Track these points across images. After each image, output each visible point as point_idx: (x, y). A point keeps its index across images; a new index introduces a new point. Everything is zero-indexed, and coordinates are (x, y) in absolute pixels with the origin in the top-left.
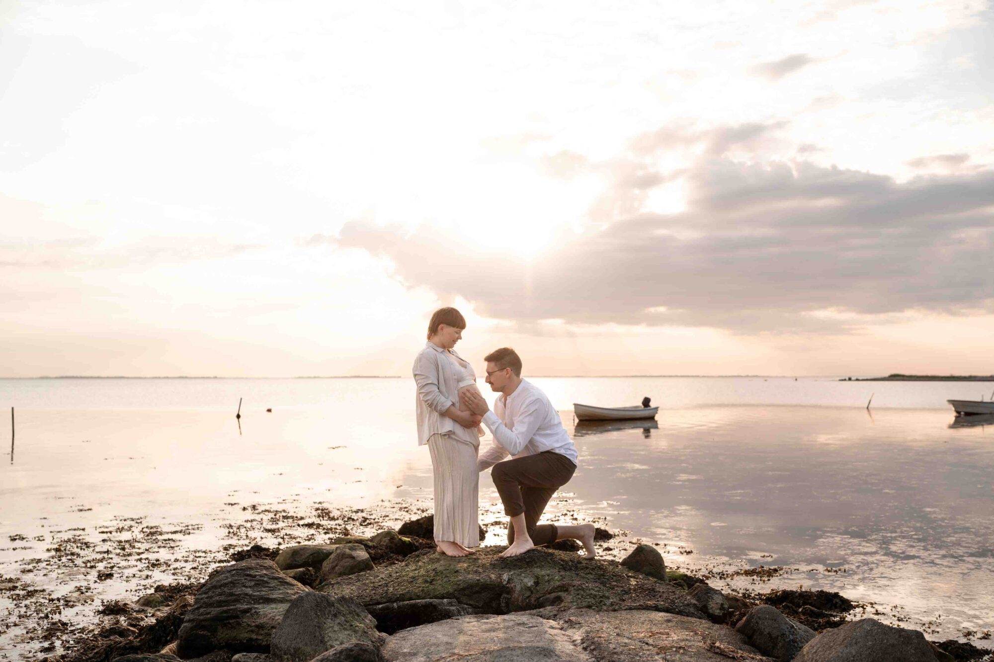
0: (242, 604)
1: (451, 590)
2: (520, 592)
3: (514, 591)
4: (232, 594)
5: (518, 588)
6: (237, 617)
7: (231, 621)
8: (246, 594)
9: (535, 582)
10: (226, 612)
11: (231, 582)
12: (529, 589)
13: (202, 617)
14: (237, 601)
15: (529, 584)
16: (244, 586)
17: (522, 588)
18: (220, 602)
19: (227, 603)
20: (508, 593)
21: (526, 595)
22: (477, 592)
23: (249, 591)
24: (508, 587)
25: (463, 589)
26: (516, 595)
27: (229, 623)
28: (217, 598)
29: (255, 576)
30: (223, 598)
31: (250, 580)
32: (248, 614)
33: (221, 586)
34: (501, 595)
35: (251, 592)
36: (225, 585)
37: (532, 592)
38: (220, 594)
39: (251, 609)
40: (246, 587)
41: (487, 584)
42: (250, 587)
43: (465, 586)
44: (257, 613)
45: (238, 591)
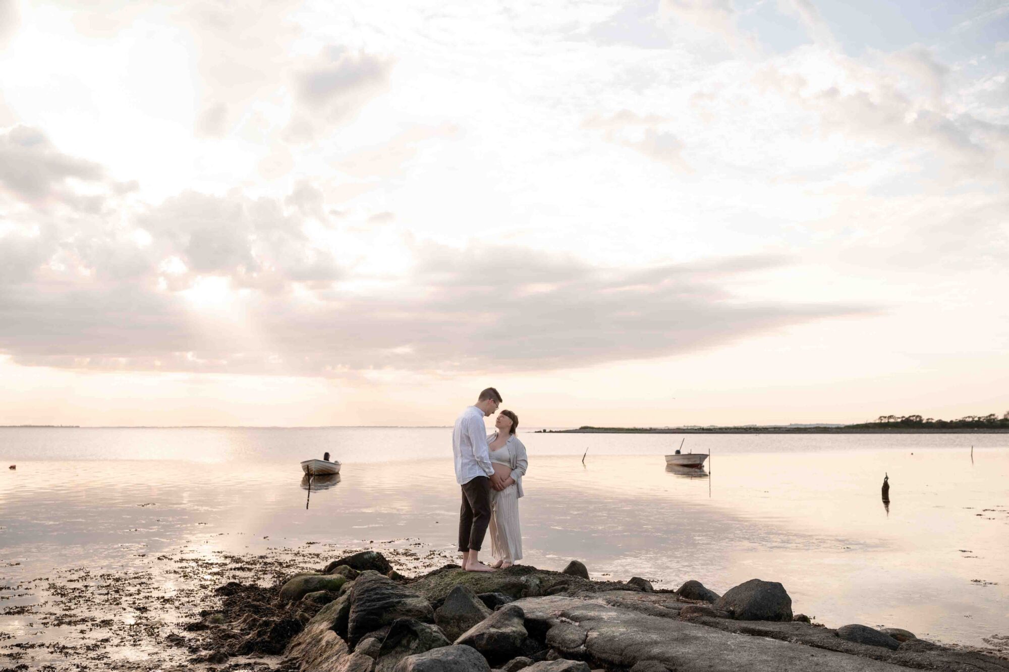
0: (393, 599)
1: (497, 588)
3: (530, 587)
4: (383, 594)
6: (394, 606)
7: (391, 609)
8: (392, 593)
9: (540, 582)
10: (387, 603)
12: (538, 585)
13: (368, 609)
14: (389, 597)
15: (537, 582)
16: (387, 589)
17: (533, 584)
18: (378, 598)
19: (384, 599)
20: (526, 589)
21: (537, 588)
22: (510, 589)
23: (391, 591)
33: (372, 590)
34: (521, 590)
36: (375, 589)
37: (540, 587)
38: (377, 594)
39: (400, 601)
40: (388, 589)
42: (390, 589)
44: (405, 603)
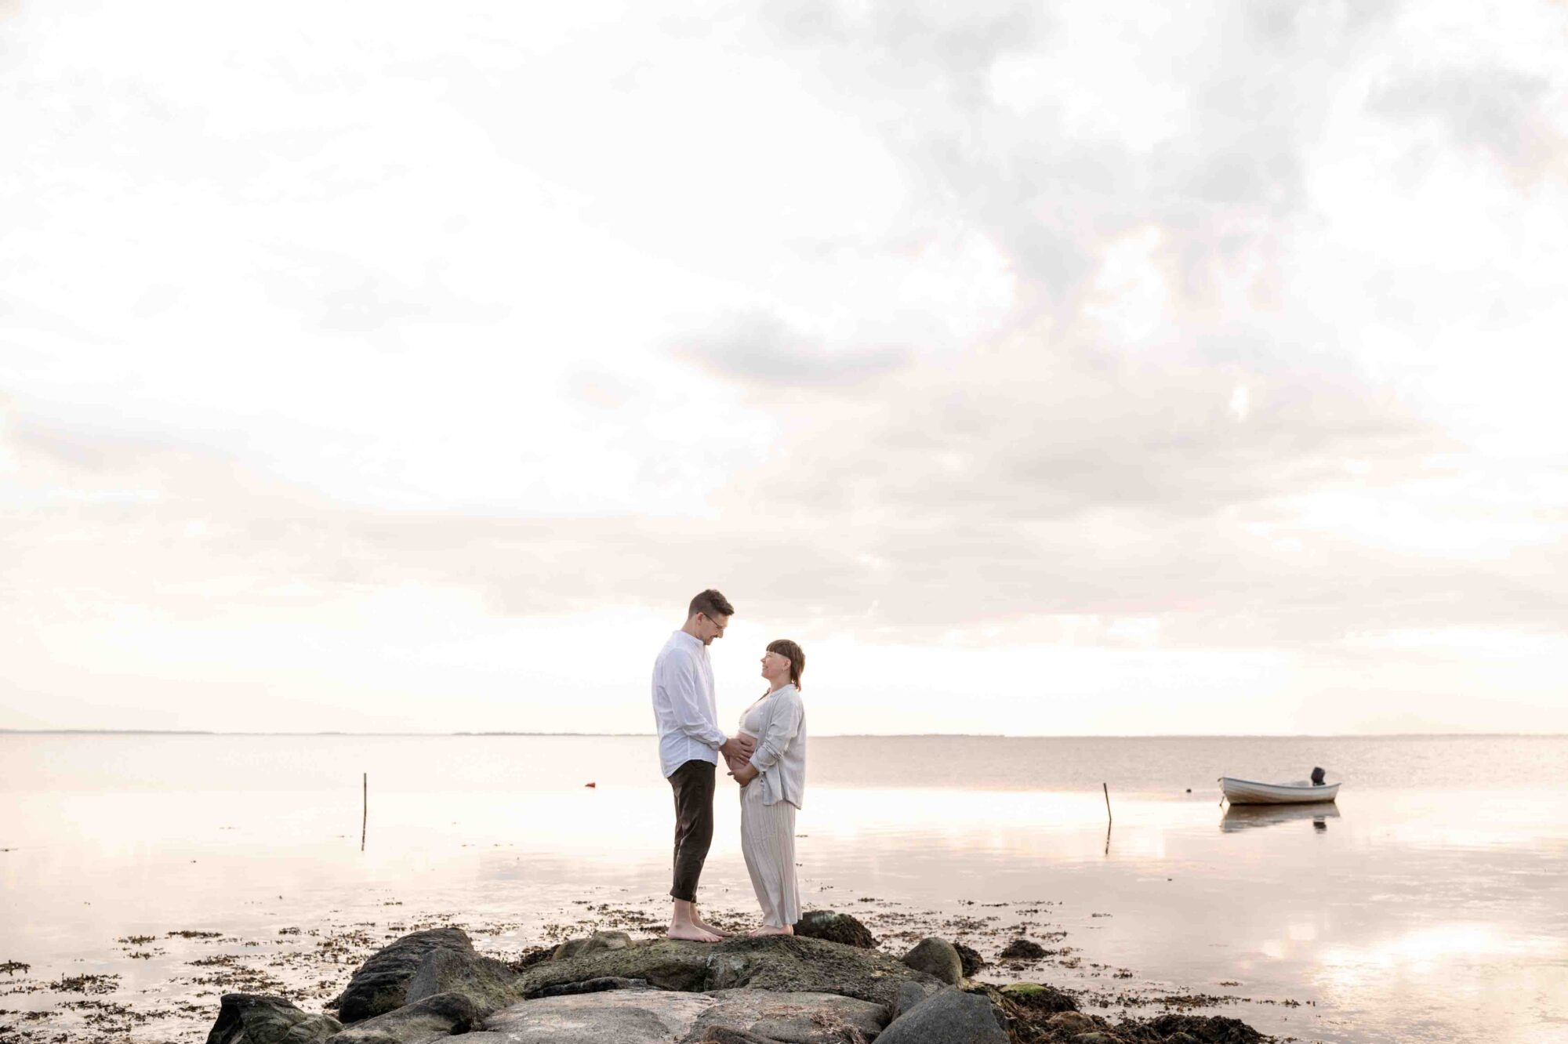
0: (403, 969)
1: (642, 969)
2: (722, 975)
3: (717, 975)
4: (397, 960)
5: (722, 970)
6: (395, 982)
7: (388, 987)
8: (411, 960)
9: (744, 966)
10: (384, 976)
11: (401, 948)
12: (735, 973)
13: (361, 982)
15: (737, 968)
17: (725, 971)
18: (382, 967)
21: (730, 980)
24: (711, 970)
25: (658, 969)
26: (718, 979)
27: (386, 989)
28: (381, 963)
29: (428, 944)
30: (386, 963)
31: (422, 947)
32: (406, 980)
35: (417, 958)
39: (409, 974)
41: (687, 965)
43: (660, 965)
45: (403, 956)
